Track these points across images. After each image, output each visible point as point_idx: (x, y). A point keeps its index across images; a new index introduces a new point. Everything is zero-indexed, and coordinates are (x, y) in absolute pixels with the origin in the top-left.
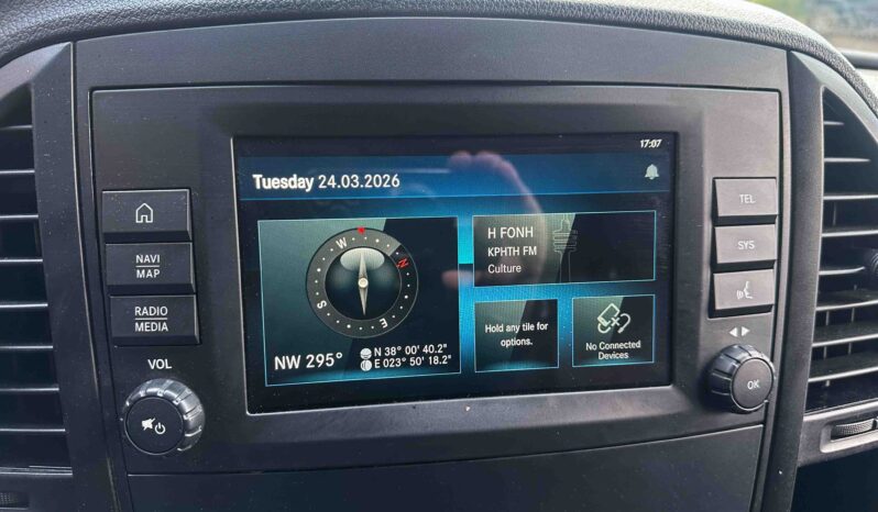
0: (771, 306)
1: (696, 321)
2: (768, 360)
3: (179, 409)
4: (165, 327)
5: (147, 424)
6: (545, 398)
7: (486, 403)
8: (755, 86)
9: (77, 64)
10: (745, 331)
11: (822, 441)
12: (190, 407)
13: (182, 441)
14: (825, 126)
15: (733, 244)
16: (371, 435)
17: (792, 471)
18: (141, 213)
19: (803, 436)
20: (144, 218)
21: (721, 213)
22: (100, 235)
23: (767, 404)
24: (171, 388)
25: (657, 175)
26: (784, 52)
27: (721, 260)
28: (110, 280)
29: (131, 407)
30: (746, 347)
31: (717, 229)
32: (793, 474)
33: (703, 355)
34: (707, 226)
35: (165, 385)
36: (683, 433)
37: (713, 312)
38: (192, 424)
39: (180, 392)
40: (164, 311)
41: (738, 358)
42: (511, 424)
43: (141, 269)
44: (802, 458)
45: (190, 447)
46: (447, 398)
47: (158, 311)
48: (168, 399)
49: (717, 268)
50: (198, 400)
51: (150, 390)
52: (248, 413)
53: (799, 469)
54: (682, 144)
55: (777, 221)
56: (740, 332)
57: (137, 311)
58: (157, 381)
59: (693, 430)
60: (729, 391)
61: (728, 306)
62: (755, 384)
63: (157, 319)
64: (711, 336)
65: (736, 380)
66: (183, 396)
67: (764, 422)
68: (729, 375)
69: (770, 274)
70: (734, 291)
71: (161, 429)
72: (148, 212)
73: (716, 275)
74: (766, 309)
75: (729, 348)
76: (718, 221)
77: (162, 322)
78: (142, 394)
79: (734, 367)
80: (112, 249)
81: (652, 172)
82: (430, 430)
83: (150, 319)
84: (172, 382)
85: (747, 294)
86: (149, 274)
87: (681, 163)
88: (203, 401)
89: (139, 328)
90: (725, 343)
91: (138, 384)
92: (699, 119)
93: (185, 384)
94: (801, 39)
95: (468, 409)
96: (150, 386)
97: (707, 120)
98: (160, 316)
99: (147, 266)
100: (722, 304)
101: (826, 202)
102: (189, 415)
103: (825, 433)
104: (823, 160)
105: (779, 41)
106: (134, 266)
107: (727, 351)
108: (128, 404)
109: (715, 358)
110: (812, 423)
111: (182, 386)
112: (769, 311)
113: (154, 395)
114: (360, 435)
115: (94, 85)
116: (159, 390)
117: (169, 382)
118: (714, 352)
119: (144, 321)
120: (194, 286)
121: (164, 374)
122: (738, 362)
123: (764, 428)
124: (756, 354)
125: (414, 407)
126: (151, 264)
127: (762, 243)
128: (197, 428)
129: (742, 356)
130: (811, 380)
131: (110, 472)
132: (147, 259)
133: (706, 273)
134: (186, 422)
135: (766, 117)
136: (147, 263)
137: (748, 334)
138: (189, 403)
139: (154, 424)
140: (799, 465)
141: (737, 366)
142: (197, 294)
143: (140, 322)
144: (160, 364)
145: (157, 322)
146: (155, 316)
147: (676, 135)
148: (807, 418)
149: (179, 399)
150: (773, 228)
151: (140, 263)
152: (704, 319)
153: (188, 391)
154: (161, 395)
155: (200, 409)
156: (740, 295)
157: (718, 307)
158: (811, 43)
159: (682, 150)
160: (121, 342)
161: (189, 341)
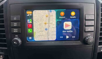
1: (83, 33)
2: (93, 38)
3: (18, 41)
4: (17, 32)
5: (15, 43)
7: (55, 42)
8: (91, 3)
10: (90, 34)
11: (101, 49)
13: (19, 45)
15: (88, 23)
19: (98, 49)
21: (86, 19)
22: (10, 21)
27: (86, 25)
28: (11, 26)
31: (86, 21)
33: (84, 37)
34: (84, 20)
39: (19, 39)
44: (98, 51)
46: (50, 41)
53: (98, 53)
60: (87, 42)
62: (91, 41)
64: (85, 35)
65: (88, 40)
67: (93, 46)
69: (93, 27)
70: (88, 29)
71: (16, 43)
73: (86, 27)
74: (93, 31)
85: (90, 29)
91: (14, 38)
92: (83, 7)
99: (15, 24)
101: (101, 18)
104: (101, 12)
107: (87, 37)
108: (13, 40)
114: (39, 45)
115: (10, 4)
116: (16, 39)
120: (20, 27)
121: (17, 37)
122: (89, 38)
124: (91, 37)
125: (46, 42)
127: (92, 23)
130: (99, 41)
133: (84, 26)
134: (19, 43)
147: (80, 9)
148: (99, 46)
150: (94, 21)
155: (21, 41)
157: (86, 31)
160: (12, 33)
161: (20, 33)
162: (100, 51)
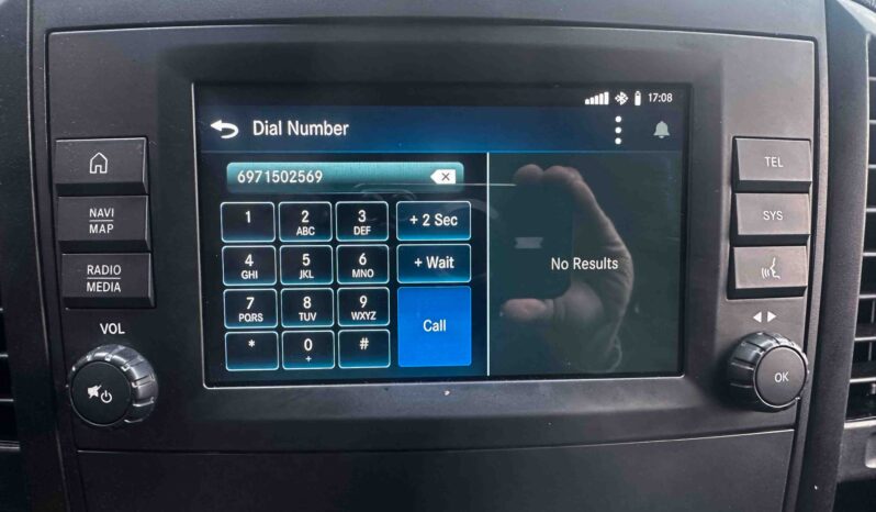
0: (803, 288)
1: (713, 301)
2: (800, 350)
3: (129, 377)
4: (118, 288)
5: (93, 391)
7: (468, 388)
9: (34, 4)
11: (867, 455)
12: (142, 377)
13: (133, 414)
14: (872, 83)
15: (755, 214)
16: (338, 417)
17: (831, 486)
18: (95, 163)
19: (843, 446)
20: (99, 168)
21: (743, 177)
22: (54, 188)
23: (800, 402)
24: (120, 354)
25: (668, 134)
27: (742, 231)
28: (63, 236)
29: (77, 371)
30: (773, 334)
31: (738, 196)
32: (831, 490)
33: (721, 340)
34: (727, 192)
35: (116, 351)
37: (733, 292)
38: (141, 394)
39: (130, 358)
40: (117, 271)
41: (762, 345)
42: (494, 412)
43: (94, 224)
44: (843, 472)
45: (141, 420)
47: (111, 270)
48: (116, 365)
49: (737, 240)
50: (150, 368)
51: (98, 355)
52: (205, 386)
53: (839, 485)
54: (697, 97)
55: (811, 189)
56: (765, 316)
57: (90, 269)
58: (108, 345)
60: (751, 383)
61: (751, 285)
62: (784, 377)
63: (110, 278)
64: (730, 319)
65: (761, 371)
66: (134, 362)
67: (796, 426)
68: (752, 364)
69: (802, 252)
70: (757, 268)
71: (108, 398)
72: (103, 162)
73: (736, 249)
74: (797, 292)
75: (753, 335)
76: (738, 186)
77: (115, 281)
78: (89, 358)
79: (758, 355)
80: (65, 205)
81: (662, 130)
82: (403, 414)
83: (102, 279)
84: (124, 348)
85: (774, 272)
86: (102, 229)
87: (696, 118)
88: (157, 370)
89: (90, 288)
90: (746, 330)
91: (90, 349)
92: (717, 69)
93: (138, 351)
96: (99, 351)
97: (727, 69)
98: (113, 275)
99: (101, 220)
100: (743, 281)
101: (871, 172)
102: (139, 383)
103: (871, 445)
104: (869, 122)
106: (87, 221)
107: (750, 338)
108: (74, 369)
109: (736, 345)
110: (854, 431)
111: (134, 352)
112: (802, 295)
113: (102, 360)
115: (50, 27)
116: (108, 356)
117: (121, 348)
118: (733, 339)
119: (97, 281)
120: (148, 244)
121: (117, 339)
122: (763, 349)
123: (796, 434)
124: (784, 342)
125: (387, 389)
126: (105, 218)
127: (795, 214)
128: (147, 399)
129: (768, 343)
130: (853, 381)
131: (59, 446)
132: (101, 214)
133: (725, 246)
134: (135, 391)
135: (799, 69)
136: (100, 218)
137: (773, 320)
138: (140, 370)
139: (100, 392)
140: (839, 480)
141: (762, 354)
142: (152, 252)
143: (91, 282)
144: (113, 328)
145: (110, 281)
146: (108, 275)
147: (688, 87)
148: (848, 426)
149: (128, 365)
150: (807, 199)
151: (94, 218)
152: (722, 301)
153: (140, 359)
154: (108, 360)
155: (152, 379)
156: (765, 273)
157: (739, 286)
160: (73, 303)
161: (142, 303)
162: (855, 472)
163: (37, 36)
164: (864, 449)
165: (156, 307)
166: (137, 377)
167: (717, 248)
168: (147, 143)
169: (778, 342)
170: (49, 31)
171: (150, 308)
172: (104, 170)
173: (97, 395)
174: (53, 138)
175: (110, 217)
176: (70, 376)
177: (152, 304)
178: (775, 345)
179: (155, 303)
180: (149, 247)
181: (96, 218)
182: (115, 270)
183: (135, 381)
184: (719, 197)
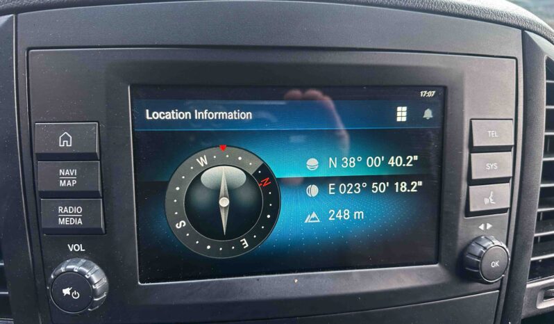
0: (507, 209)
1: (456, 220)
2: (505, 246)
3: (90, 281)
4: (80, 222)
5: (66, 291)
6: (351, 273)
7: (309, 276)
8: (499, 55)
9: (18, 31)
10: (489, 226)
11: (538, 301)
12: (97, 278)
13: (92, 304)
14: (547, 84)
15: (483, 166)
16: (228, 300)
17: (518, 321)
18: (63, 139)
19: (526, 298)
20: (65, 143)
21: (476, 144)
22: (34, 155)
24: (84, 265)
25: (431, 117)
26: (519, 32)
27: (474, 177)
28: (40, 188)
29: (55, 279)
30: (491, 239)
31: (473, 155)
33: (460, 243)
34: (466, 152)
35: (80, 263)
36: (445, 296)
38: (99, 292)
39: (90, 268)
40: (79, 210)
41: (485, 245)
42: (327, 292)
43: (63, 180)
44: (525, 312)
45: (98, 307)
46: (281, 273)
47: (76, 210)
48: (81, 274)
49: (472, 182)
50: (103, 274)
51: (69, 267)
52: (139, 283)
53: (522, 320)
54: (449, 94)
55: (513, 149)
56: (486, 226)
57: (60, 209)
58: (74, 260)
59: (452, 295)
60: (478, 269)
61: (478, 209)
62: (495, 264)
64: (466, 229)
65: (484, 261)
66: (92, 271)
67: (500, 289)
68: (479, 257)
69: (507, 186)
70: (482, 198)
71: (77, 295)
72: (68, 139)
73: (470, 187)
74: (504, 211)
75: (478, 238)
76: (473, 149)
77: (78, 218)
78: (63, 269)
79: (482, 252)
80: (41, 165)
81: (428, 114)
82: (269, 296)
83: (69, 216)
84: (85, 261)
85: (491, 200)
86: (69, 183)
87: (449, 108)
88: (107, 274)
89: (62, 222)
90: (475, 234)
91: (60, 262)
92: (461, 77)
93: (94, 262)
94: (531, 22)
95: (296, 281)
96: (68, 264)
97: (467, 77)
98: (77, 214)
99: (67, 177)
100: (474, 207)
101: (546, 137)
102: (97, 285)
103: (540, 295)
104: (546, 107)
105: (517, 23)
106: (58, 178)
107: (477, 240)
108: (52, 277)
109: (469, 245)
110: (532, 289)
111: (92, 264)
112: (506, 212)
113: (72, 270)
114: (219, 300)
115: (30, 46)
116: (76, 268)
117: (83, 261)
118: (467, 241)
119: (65, 217)
120: (101, 193)
121: (79, 255)
122: (485, 248)
123: (500, 293)
124: (497, 243)
125: (258, 280)
126: (70, 176)
127: (502, 165)
128: (102, 294)
129: (487, 244)
130: (533, 259)
131: (41, 323)
132: (67, 173)
133: (464, 186)
134: (94, 290)
135: (507, 76)
136: (67, 176)
137: (491, 228)
138: (97, 276)
139: (71, 291)
140: (522, 317)
141: (484, 251)
142: (103, 198)
143: (62, 218)
144: (77, 247)
145: (74, 217)
146: (73, 213)
147: (445, 88)
148: (529, 286)
149: (89, 274)
150: (510, 155)
151: (62, 176)
152: (462, 220)
153: (96, 267)
154: (76, 271)
155: (105, 281)
156: (486, 201)
157: (472, 209)
158: (538, 25)
159: (449, 98)
160: (49, 232)
161: (97, 231)
162: (531, 312)
163: (20, 52)
164: (536, 299)
165: (106, 233)
166: (96, 281)
167: (460, 186)
168: (99, 126)
169: (493, 243)
170: (29, 49)
171: (103, 234)
172: (69, 144)
173: (69, 293)
174: (32, 121)
175: (74, 176)
176: (49, 281)
177: (104, 232)
178: (492, 245)
179: (106, 231)
180: (101, 196)
181: (65, 176)
182: (78, 210)
183: (95, 284)
184: (461, 155)
